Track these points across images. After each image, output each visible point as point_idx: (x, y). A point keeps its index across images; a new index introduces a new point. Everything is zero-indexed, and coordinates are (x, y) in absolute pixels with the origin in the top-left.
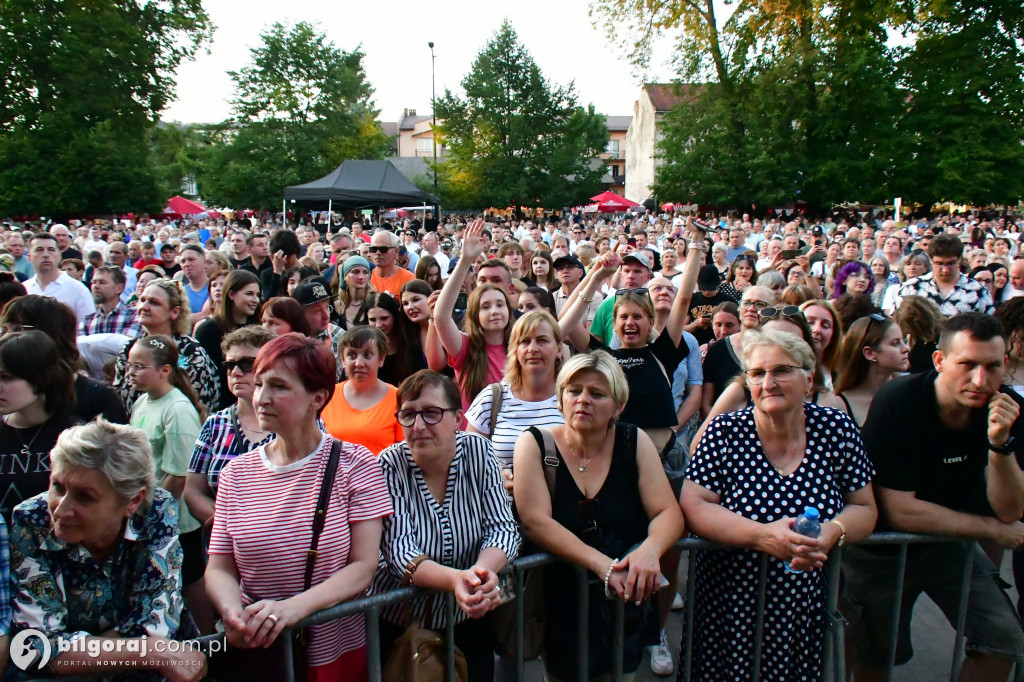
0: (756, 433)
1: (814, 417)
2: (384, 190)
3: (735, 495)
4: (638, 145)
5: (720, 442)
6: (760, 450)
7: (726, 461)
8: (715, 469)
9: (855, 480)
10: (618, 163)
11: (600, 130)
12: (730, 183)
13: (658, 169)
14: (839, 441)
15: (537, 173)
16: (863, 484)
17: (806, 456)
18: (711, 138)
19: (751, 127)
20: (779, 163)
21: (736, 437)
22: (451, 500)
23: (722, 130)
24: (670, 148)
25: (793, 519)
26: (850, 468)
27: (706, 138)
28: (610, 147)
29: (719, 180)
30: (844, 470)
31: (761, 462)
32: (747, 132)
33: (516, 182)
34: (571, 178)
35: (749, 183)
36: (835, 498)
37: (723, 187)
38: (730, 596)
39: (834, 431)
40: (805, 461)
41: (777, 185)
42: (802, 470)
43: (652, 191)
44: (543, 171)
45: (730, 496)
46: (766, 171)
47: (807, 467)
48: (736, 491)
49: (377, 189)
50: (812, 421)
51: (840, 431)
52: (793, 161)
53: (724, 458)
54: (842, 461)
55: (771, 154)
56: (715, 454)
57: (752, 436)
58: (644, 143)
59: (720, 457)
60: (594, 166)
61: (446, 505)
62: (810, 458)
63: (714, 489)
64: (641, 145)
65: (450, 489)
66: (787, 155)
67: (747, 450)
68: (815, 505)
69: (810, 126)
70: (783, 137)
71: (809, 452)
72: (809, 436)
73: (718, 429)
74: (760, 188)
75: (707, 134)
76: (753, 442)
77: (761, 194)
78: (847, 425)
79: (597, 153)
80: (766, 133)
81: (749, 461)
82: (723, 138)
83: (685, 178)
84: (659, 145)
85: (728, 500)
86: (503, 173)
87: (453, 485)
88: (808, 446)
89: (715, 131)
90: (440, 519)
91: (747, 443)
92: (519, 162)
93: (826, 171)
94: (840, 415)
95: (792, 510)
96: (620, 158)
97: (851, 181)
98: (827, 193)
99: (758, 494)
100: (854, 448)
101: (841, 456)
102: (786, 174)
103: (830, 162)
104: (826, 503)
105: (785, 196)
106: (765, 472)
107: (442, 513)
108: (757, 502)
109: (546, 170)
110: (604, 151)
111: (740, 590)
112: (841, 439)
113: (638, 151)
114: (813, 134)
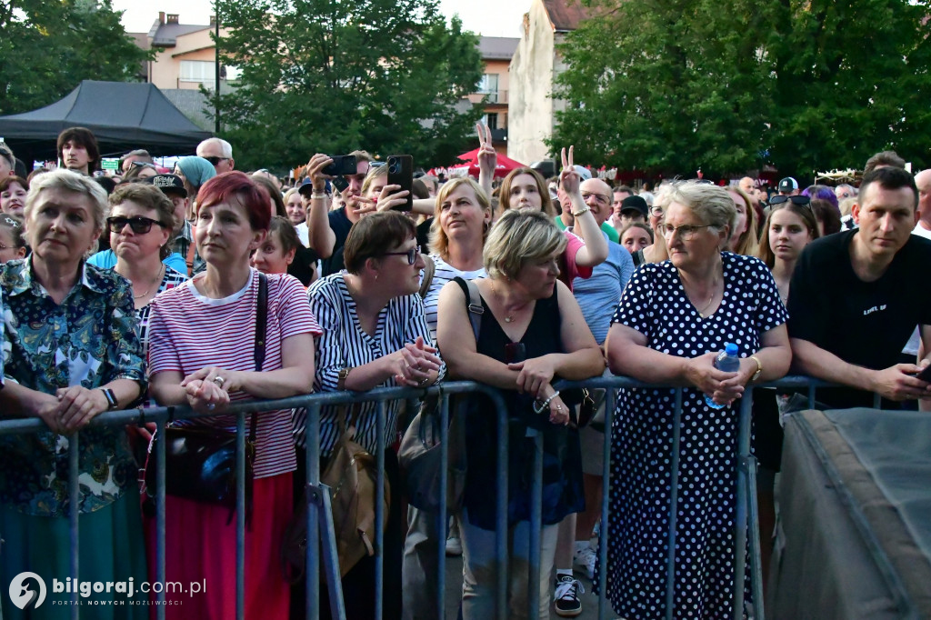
0: (678, 279)
1: (731, 263)
2: (144, 127)
3: (661, 335)
4: (527, 80)
5: (646, 286)
6: (682, 294)
7: (652, 304)
8: (643, 311)
9: (770, 320)
10: (495, 110)
11: (470, 56)
12: (666, 136)
13: (558, 115)
14: (753, 283)
15: (375, 114)
16: (778, 323)
17: (724, 298)
18: (637, 71)
19: (696, 57)
20: (737, 109)
21: (660, 281)
22: (383, 332)
23: (654, 59)
24: (577, 83)
25: (715, 354)
26: (765, 308)
27: (631, 71)
28: (485, 85)
29: (649, 133)
30: (760, 311)
31: (683, 304)
32: (690, 65)
33: (344, 127)
34: (427, 124)
35: (692, 139)
36: (751, 335)
37: (655, 142)
38: (656, 441)
39: (748, 274)
40: (724, 303)
41: (733, 141)
42: (721, 311)
43: (550, 147)
44: (385, 112)
45: (657, 337)
46: (717, 121)
47: (726, 308)
48: (661, 330)
49: (135, 125)
50: (729, 266)
51: (754, 274)
52: (756, 107)
53: (651, 301)
54: (757, 302)
55: (725, 95)
56: (642, 297)
57: (675, 281)
58: (537, 78)
59: (646, 300)
60: (462, 109)
61: (378, 337)
62: (728, 300)
63: (642, 330)
64: (532, 81)
65: (381, 321)
66: (747, 97)
67: (671, 293)
68: (733, 341)
69: (782, 56)
70: (742, 70)
71: (727, 294)
72: (727, 281)
73: (644, 274)
74: (708, 145)
75: (631, 64)
76: (676, 287)
77: (709, 155)
78: (760, 268)
79: (465, 93)
80: (717, 64)
81: (672, 303)
82: (654, 70)
83: (599, 128)
84: (562, 79)
85: (656, 341)
86: (324, 113)
87: (385, 318)
88: (726, 289)
89: (643, 60)
90: (372, 349)
91: (670, 287)
92: (351, 98)
93: (803, 122)
94: (755, 260)
95: (714, 345)
96: (500, 101)
97: (840, 137)
98: (805, 156)
99: (682, 332)
100: (768, 289)
101: (755, 297)
102: (745, 125)
103: (809, 110)
104: (743, 339)
105: (745, 158)
106: (688, 312)
107: (374, 344)
108: (682, 339)
109: (390, 110)
110: (475, 90)
111: (665, 434)
112: (755, 281)
113: (528, 90)
114: (785, 68)
